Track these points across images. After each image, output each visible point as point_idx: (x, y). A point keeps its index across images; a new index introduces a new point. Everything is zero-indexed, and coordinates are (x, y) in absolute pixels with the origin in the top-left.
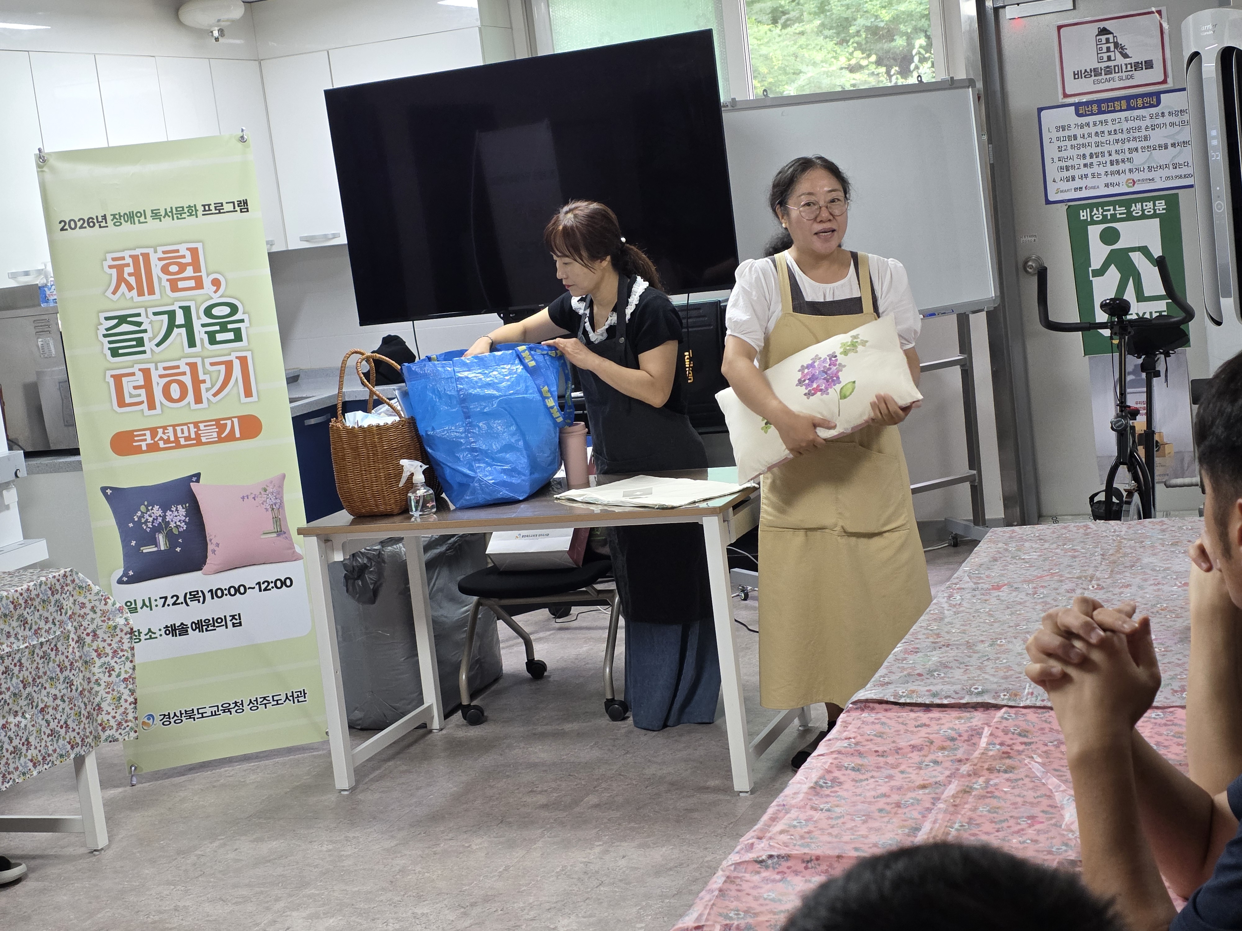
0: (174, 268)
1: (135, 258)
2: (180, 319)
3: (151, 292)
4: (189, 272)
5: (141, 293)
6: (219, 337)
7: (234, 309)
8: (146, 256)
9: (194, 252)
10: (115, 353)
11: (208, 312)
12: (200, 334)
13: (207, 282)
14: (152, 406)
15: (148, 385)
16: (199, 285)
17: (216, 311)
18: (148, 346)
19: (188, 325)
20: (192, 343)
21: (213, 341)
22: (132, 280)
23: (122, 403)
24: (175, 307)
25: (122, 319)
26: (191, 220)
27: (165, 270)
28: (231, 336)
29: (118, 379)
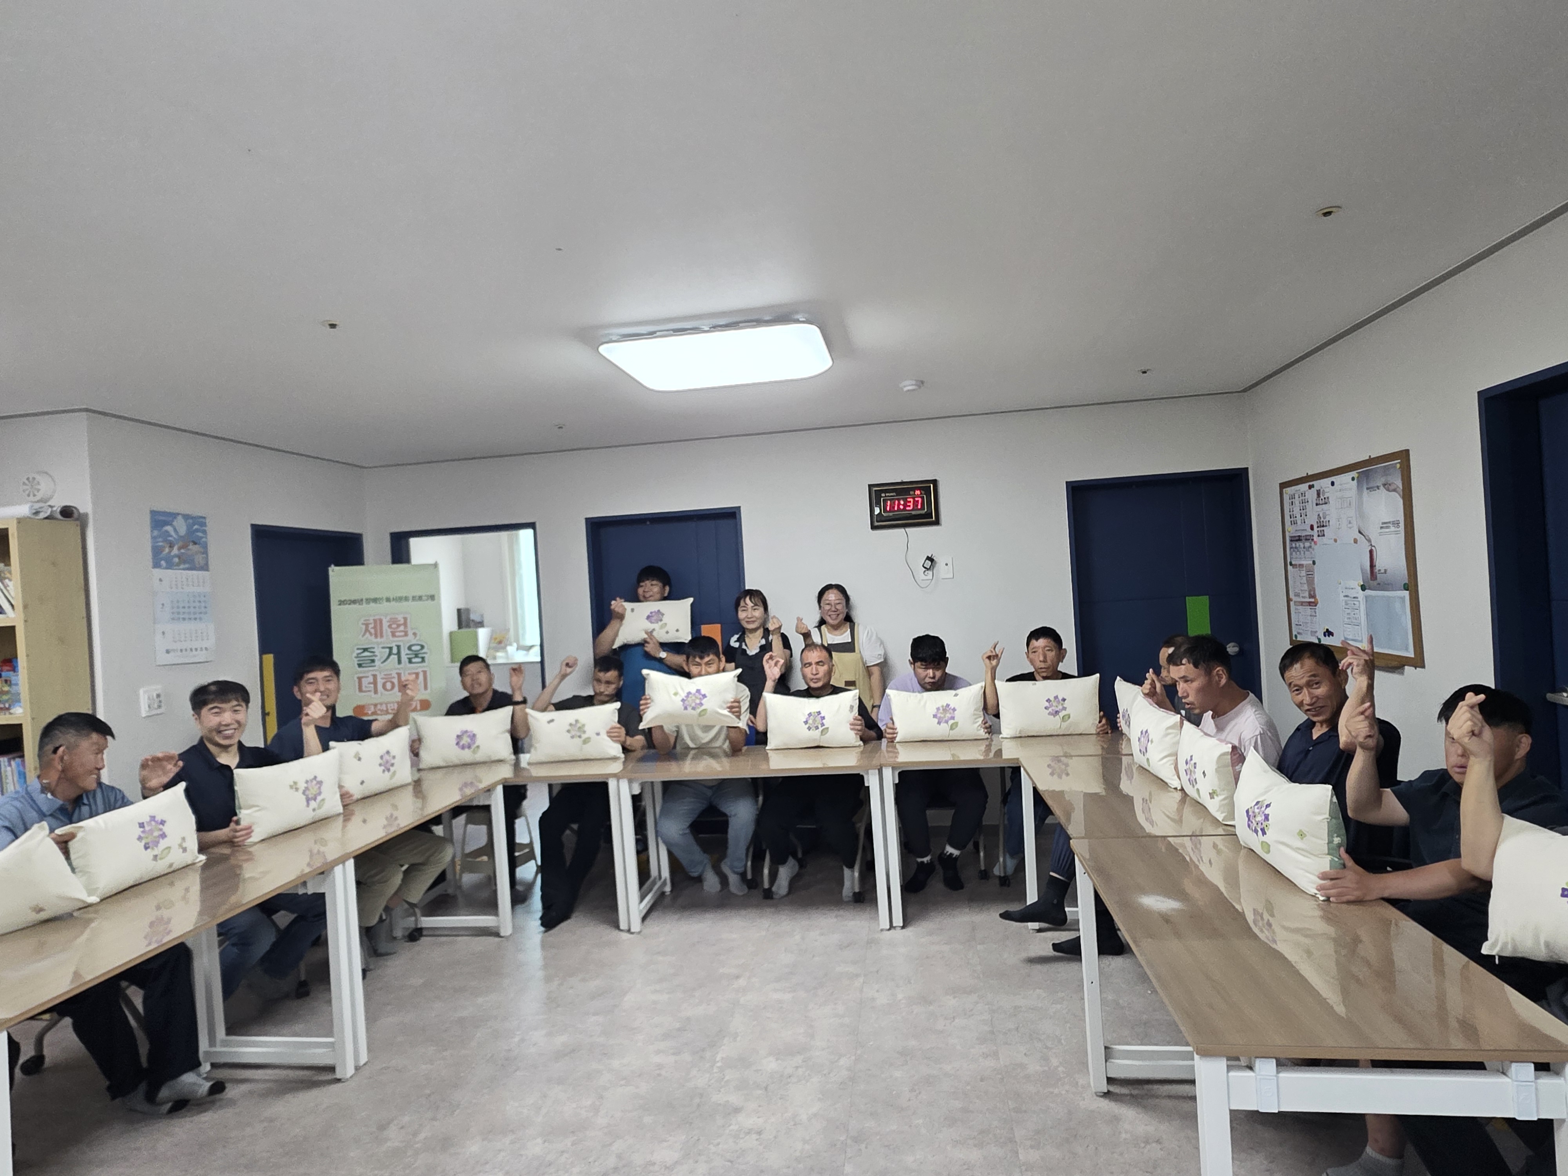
0: (394, 626)
1: (375, 621)
2: (395, 651)
3: (382, 636)
4: (402, 628)
5: (376, 637)
6: (414, 660)
7: (422, 647)
8: (381, 621)
9: (405, 619)
10: (360, 665)
11: (409, 648)
12: (404, 658)
13: (410, 633)
14: (376, 692)
15: (375, 683)
16: (406, 635)
17: (413, 648)
18: (377, 663)
19: (399, 653)
20: (400, 662)
21: (410, 662)
22: (373, 631)
23: (360, 690)
24: (393, 645)
25: (365, 650)
26: (405, 603)
27: (390, 626)
28: (419, 660)
29: (360, 679)
